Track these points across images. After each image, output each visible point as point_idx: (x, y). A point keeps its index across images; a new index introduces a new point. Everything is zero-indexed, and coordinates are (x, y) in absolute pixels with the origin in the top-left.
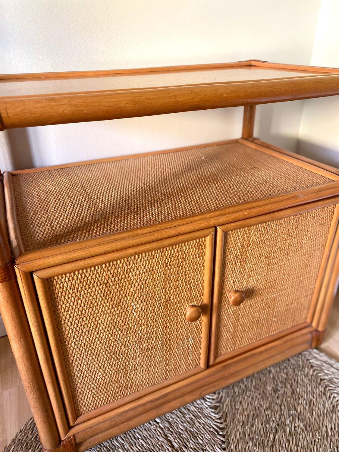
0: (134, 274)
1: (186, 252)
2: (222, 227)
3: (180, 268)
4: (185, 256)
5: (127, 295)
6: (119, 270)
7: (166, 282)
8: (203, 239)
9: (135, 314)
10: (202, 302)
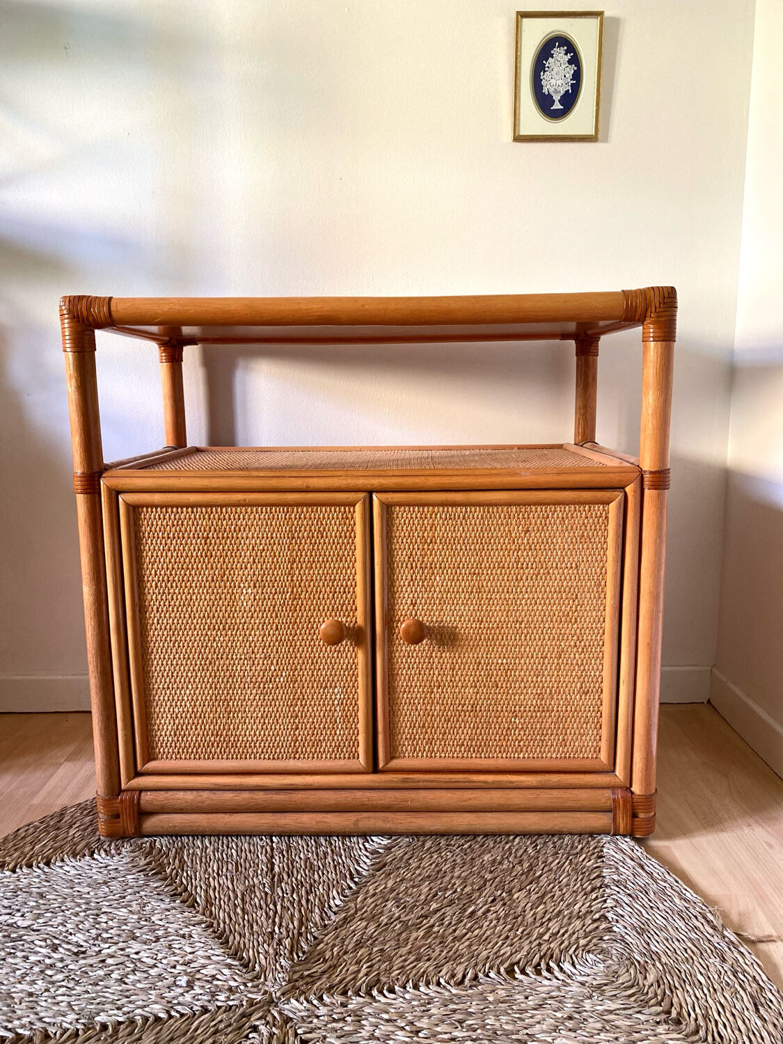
0: (244, 535)
1: (324, 522)
2: (380, 495)
3: (316, 547)
4: (321, 529)
5: (234, 566)
6: (224, 523)
7: (293, 564)
8: (352, 509)
9: (245, 604)
10: (356, 622)
